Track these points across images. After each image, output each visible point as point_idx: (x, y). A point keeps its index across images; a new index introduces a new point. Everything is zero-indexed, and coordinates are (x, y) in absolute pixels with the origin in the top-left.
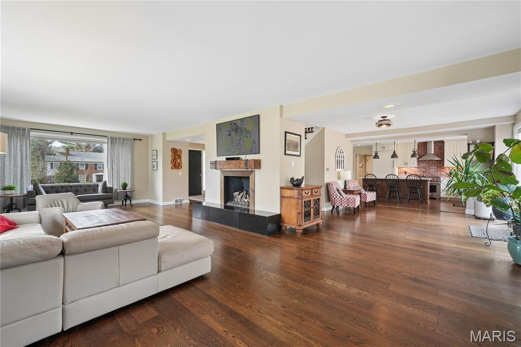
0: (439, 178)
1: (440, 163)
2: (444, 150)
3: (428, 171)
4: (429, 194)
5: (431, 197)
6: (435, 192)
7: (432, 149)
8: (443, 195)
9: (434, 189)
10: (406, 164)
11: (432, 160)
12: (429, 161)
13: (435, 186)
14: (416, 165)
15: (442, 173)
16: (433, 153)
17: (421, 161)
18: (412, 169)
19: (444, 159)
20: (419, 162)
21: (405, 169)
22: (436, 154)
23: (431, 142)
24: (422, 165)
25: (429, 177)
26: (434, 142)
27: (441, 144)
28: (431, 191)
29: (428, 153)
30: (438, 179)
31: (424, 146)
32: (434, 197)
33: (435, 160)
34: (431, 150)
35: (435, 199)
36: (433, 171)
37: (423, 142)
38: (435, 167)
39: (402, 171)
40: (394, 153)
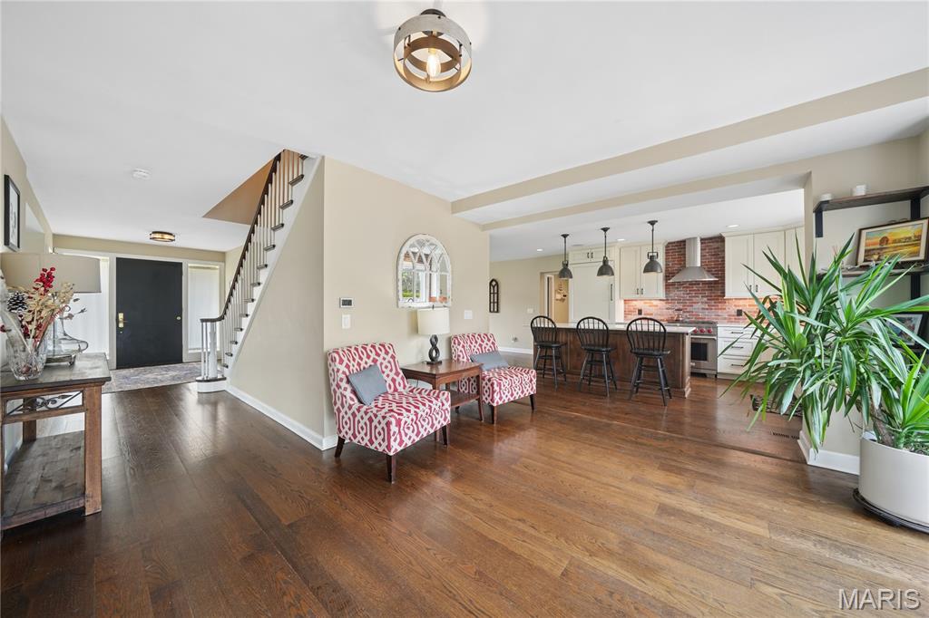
0: (713, 324)
1: (716, 289)
2: (724, 257)
3: (689, 308)
4: (688, 363)
5: (695, 371)
6: (706, 359)
7: (696, 257)
8: (723, 366)
9: (700, 351)
10: (640, 291)
11: (697, 283)
12: (692, 284)
13: (705, 345)
14: (662, 295)
15: (720, 312)
16: (699, 265)
17: (673, 284)
18: (655, 303)
19: (722, 278)
20: (668, 286)
21: (639, 304)
22: (706, 267)
23: (695, 238)
24: (675, 293)
25: (690, 324)
26: (702, 240)
27: (716, 245)
28: (693, 357)
29: (687, 266)
30: (710, 326)
31: (678, 249)
32: (702, 371)
33: (704, 283)
34: (695, 261)
35: (704, 375)
36: (700, 307)
37: (678, 242)
38: (705, 299)
39: (632, 308)
40: (605, 262)
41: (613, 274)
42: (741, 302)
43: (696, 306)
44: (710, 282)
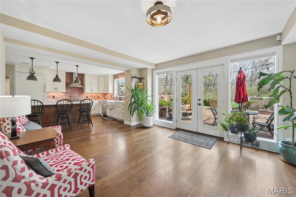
10: (56, 89)
12: (74, 88)
14: (65, 91)
17: (68, 87)
18: (61, 94)
19: (84, 87)
20: (66, 88)
21: (53, 94)
23: (75, 73)
26: (78, 74)
29: (73, 81)
37: (69, 73)
38: (78, 93)
39: (50, 96)
40: (57, 76)
41: (61, 82)
42: (88, 94)
43: (75, 95)
44: (79, 88)
